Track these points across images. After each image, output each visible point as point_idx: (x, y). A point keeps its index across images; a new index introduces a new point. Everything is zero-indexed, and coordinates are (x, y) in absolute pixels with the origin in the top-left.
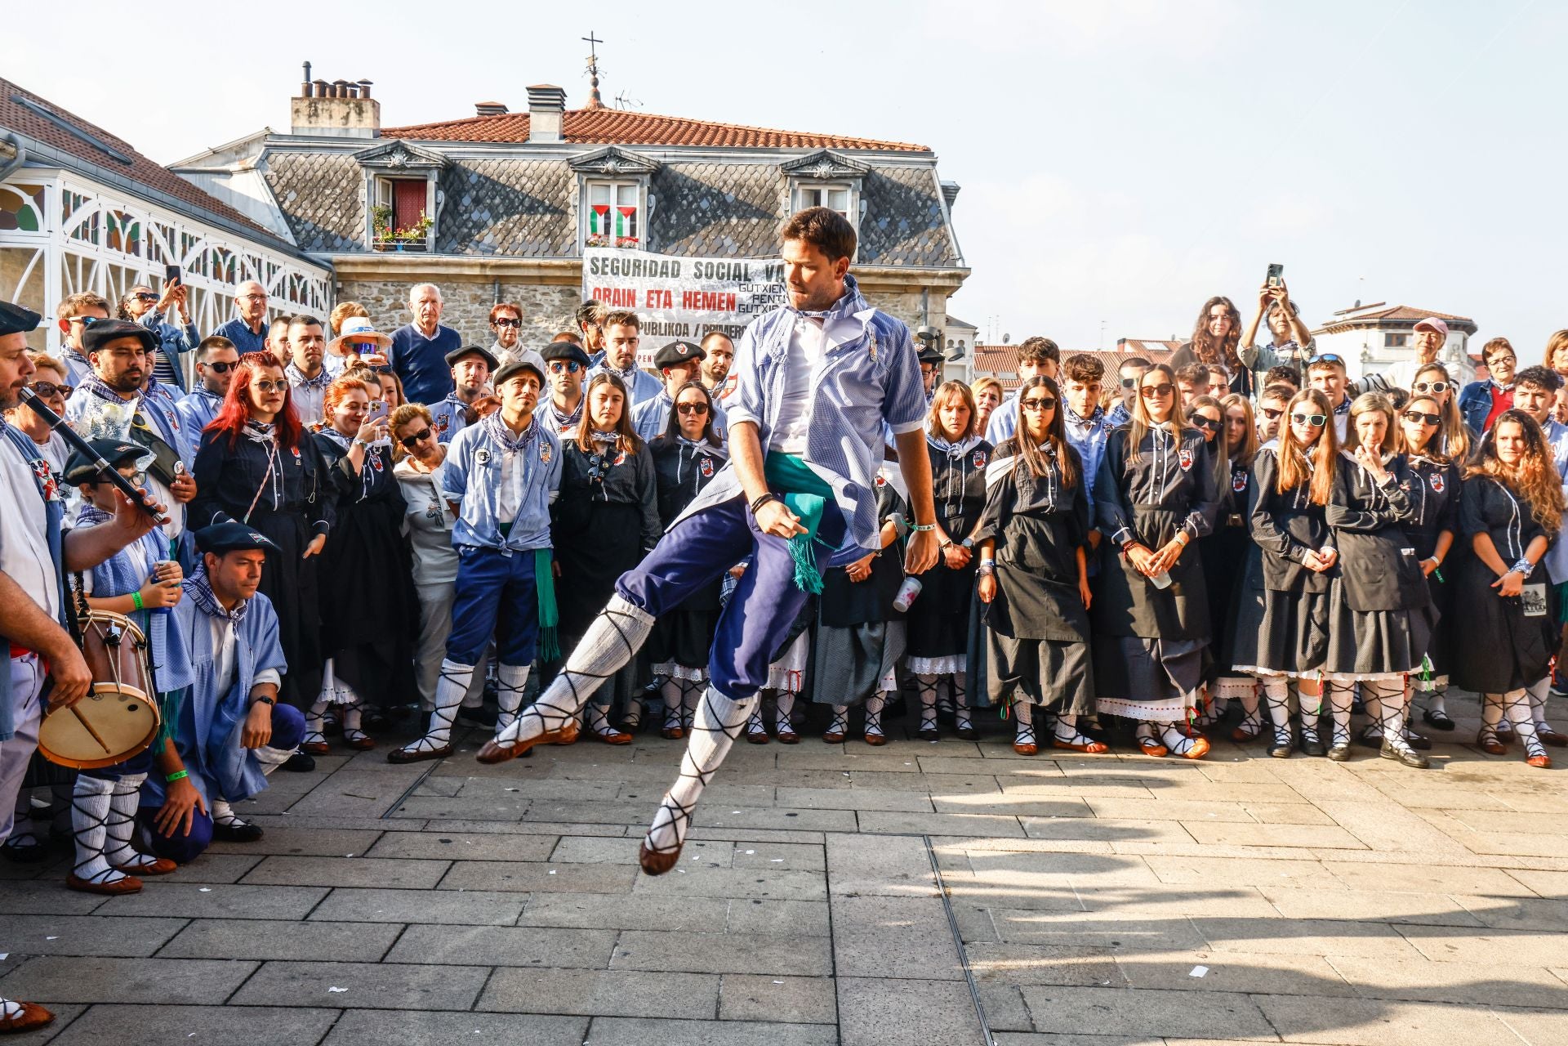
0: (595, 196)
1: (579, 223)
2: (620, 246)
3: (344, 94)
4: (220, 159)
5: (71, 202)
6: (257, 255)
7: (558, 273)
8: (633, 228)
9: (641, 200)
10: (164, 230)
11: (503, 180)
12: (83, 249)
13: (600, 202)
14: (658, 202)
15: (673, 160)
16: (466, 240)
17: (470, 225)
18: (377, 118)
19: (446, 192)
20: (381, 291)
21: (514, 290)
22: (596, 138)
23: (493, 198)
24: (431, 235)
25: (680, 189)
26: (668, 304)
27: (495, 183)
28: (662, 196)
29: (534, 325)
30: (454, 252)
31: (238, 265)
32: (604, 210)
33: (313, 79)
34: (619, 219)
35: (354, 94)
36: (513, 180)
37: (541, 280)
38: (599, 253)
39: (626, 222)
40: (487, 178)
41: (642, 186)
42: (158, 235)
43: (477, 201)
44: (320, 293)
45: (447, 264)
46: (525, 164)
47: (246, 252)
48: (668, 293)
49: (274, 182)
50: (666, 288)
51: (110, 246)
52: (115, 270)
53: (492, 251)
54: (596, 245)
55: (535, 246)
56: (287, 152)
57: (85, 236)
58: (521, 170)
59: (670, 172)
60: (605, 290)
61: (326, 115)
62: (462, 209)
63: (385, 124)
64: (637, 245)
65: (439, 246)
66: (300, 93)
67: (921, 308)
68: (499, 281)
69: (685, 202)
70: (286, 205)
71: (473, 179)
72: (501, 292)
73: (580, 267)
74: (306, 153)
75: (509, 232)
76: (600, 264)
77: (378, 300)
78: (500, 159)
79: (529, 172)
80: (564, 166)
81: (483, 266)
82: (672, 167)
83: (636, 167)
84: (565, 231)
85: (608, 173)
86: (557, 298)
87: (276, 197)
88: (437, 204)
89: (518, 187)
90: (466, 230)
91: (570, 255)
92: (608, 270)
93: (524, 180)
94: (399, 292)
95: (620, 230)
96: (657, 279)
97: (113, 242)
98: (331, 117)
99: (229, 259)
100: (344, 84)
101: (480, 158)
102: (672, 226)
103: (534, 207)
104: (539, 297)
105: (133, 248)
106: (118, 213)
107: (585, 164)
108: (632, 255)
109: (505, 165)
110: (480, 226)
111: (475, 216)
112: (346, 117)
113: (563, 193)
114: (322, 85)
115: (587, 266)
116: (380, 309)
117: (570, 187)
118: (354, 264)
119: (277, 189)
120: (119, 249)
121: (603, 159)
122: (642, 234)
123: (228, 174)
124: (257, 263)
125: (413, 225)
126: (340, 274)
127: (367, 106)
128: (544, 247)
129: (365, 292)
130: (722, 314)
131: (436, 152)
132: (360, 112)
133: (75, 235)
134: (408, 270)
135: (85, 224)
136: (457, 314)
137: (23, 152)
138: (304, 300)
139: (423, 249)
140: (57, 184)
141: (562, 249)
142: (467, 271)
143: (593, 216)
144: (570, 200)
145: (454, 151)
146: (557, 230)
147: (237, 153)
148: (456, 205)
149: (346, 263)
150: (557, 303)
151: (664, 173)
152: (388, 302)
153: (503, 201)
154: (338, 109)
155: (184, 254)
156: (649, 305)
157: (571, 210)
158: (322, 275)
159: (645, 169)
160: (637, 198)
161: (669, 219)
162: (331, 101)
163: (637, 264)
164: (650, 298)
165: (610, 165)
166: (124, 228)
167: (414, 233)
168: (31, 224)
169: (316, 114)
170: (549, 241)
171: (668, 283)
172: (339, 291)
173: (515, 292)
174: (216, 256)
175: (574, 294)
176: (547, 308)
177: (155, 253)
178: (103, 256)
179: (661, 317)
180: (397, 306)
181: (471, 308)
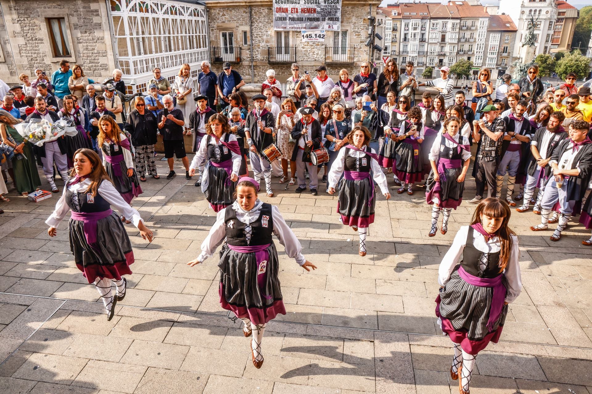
5: (128, 2)
6: (183, 6)
7: (266, 3)
10: (155, 4)
12: (133, 14)
26: (297, 12)
29: (261, 19)
31: (178, 10)
37: (262, 6)
42: (153, 6)
44: (203, 13)
45: (236, 2)
47: (179, 5)
48: (297, 9)
51: (140, 12)
52: (143, 19)
57: (133, 11)
60: (279, 8)
67: (369, 10)
68: (250, 6)
72: (251, 9)
73: (272, 1)
76: (277, 0)
77: (219, 13)
81: (245, 2)
86: (266, 11)
92: (280, 2)
94: (224, 11)
96: (294, 5)
97: (141, 10)
99: (175, 8)
104: (261, 11)
105: (147, 11)
106: (141, 2)
115: (274, 1)
116: (219, 16)
118: (211, 3)
120: (143, 12)
124: (183, 8)
126: (208, 7)
129: (215, 11)
130: (312, 14)
133: (130, 11)
134: (226, 5)
135: (133, 7)
136: (240, 16)
138: (198, 16)
142: (241, 4)
149: (209, 3)
152: (221, 14)
155: (161, 9)
156: (292, 12)
158: (203, 7)
163: (288, 0)
164: (292, 10)
166: (144, 6)
168: (119, 10)
171: (297, 6)
172: (208, 11)
173: (255, 9)
174: (170, 8)
175: (271, 9)
176: (264, 14)
177: (153, 11)
178: (139, 15)
179: (295, 16)
180: (224, 15)
181: (243, 15)
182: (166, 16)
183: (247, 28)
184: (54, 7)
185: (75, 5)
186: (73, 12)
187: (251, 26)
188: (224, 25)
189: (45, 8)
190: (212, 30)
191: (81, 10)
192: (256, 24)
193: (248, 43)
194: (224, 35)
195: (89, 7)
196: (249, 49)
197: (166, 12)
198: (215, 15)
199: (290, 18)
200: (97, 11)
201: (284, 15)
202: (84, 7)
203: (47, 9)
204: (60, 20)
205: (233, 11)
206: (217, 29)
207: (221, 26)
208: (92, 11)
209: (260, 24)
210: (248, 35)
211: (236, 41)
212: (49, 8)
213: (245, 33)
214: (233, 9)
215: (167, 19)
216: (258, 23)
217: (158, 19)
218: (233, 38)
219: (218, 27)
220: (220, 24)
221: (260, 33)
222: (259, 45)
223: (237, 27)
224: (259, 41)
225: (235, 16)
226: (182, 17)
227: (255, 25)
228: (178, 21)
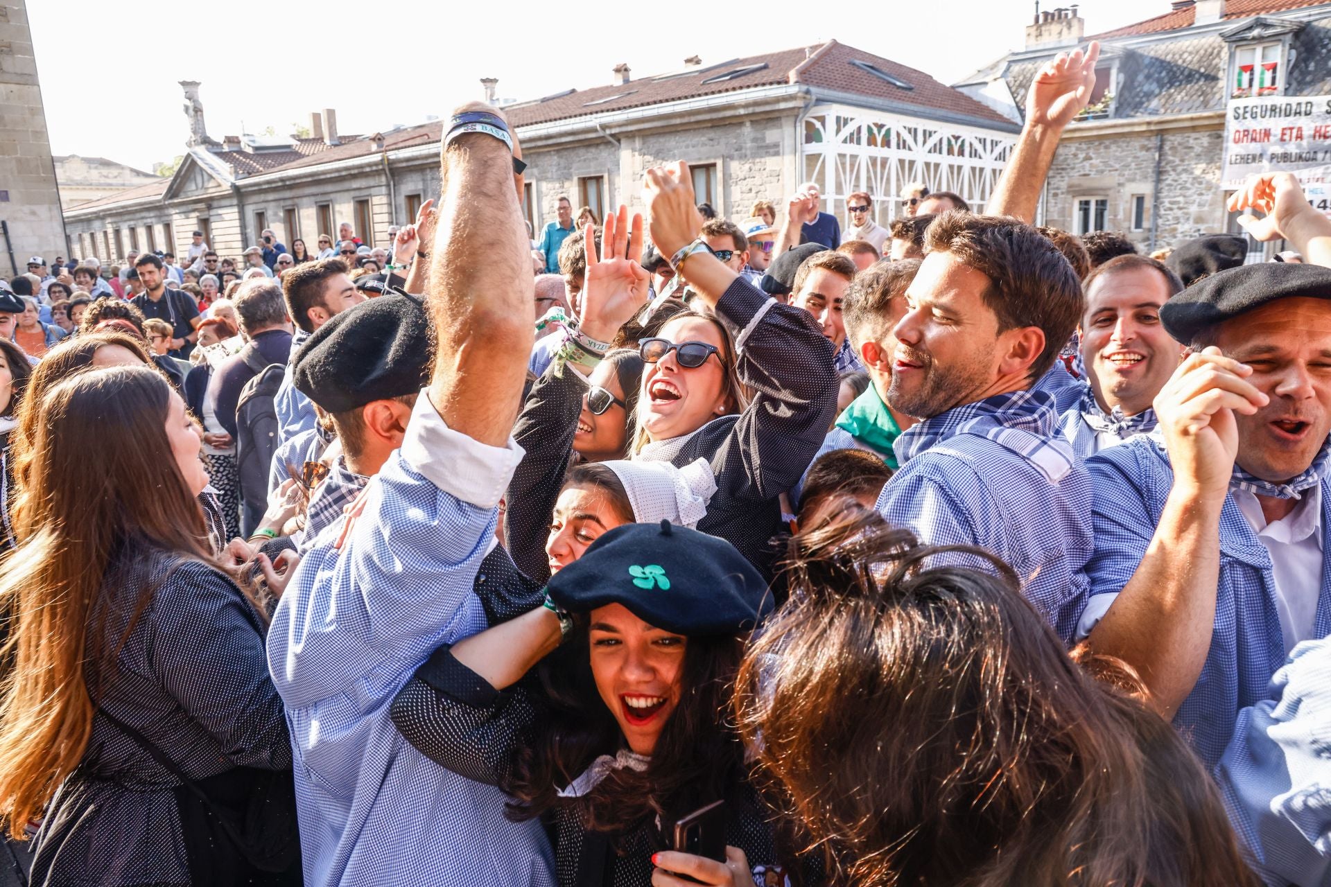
0: (1243, 58)
1: (1226, 83)
2: (1260, 95)
3: (1060, 17)
4: (981, 75)
5: (841, 122)
7: (1207, 122)
8: (1274, 79)
9: (1283, 56)
10: (909, 130)
11: (1169, 58)
12: (850, 149)
13: (1247, 63)
14: (1299, 54)
15: (1318, 17)
16: (1137, 106)
17: (1141, 95)
18: (1082, 28)
19: (1125, 73)
20: (1077, 149)
21: (1172, 138)
22: (1248, 13)
23: (1161, 73)
24: (1112, 107)
25: (1321, 40)
26: (1300, 137)
27: (1162, 62)
28: (1302, 49)
29: (1186, 163)
30: (1128, 116)
31: (967, 145)
32: (1249, 69)
33: (1040, 11)
34: (1262, 73)
35: (1066, 15)
36: (1177, 57)
37: (1194, 129)
38: (1241, 103)
39: (1269, 75)
40: (1157, 59)
41: (1284, 46)
42: (905, 134)
43: (1148, 77)
45: (1122, 126)
46: (1187, 43)
47: (974, 135)
48: (1300, 129)
49: (1011, 85)
50: (1298, 125)
51: (869, 144)
52: (874, 160)
53: (1155, 112)
54: (1239, 97)
55: (1189, 105)
56: (1020, 64)
57: (851, 141)
58: (1184, 48)
59: (1313, 28)
60: (1245, 131)
61: (1047, 33)
62: (1136, 84)
63: (1086, 34)
64: (1276, 92)
65: (1118, 112)
66: (1032, 22)
68: (1161, 133)
69: (1324, 51)
70: (1018, 99)
71: (1147, 61)
72: (1162, 141)
73: (1223, 116)
74: (1033, 62)
75: (1171, 96)
76: (1241, 112)
77: (1075, 155)
78: (1168, 43)
79: (1190, 49)
80: (1220, 39)
81: (1149, 123)
82: (1315, 24)
83: (1279, 30)
84: (1215, 90)
85: (1254, 39)
86: (1205, 141)
87: (1012, 93)
88: (1118, 83)
89: (1180, 62)
90: (1138, 99)
91: (1217, 107)
92: (1248, 115)
93: (1185, 55)
94: (1089, 148)
95: (1262, 82)
96: (1291, 118)
97: (872, 141)
98: (1050, 34)
99: (959, 142)
100: (1060, 10)
101: (1153, 45)
102: (1309, 73)
103: (1190, 76)
104: (1191, 141)
105: (886, 143)
106: (875, 124)
107: (1234, 35)
108: (1269, 101)
109: (1171, 46)
110: (1149, 95)
111: (1146, 88)
112: (1060, 33)
113: (1217, 60)
114: (1046, 14)
115: (1230, 115)
116: (1077, 161)
117: (1223, 54)
119: (1013, 89)
120: (876, 145)
121: (1250, 28)
122: (1281, 83)
123: (985, 83)
124: (983, 141)
125: (1099, 100)
127: (1075, 23)
128: (1197, 103)
131: (1119, 46)
132: (1069, 26)
133: (845, 141)
134: (1095, 133)
135: (852, 134)
136: (1130, 159)
137: (814, 98)
139: (1106, 117)
140: (832, 112)
141: (1212, 103)
142: (1137, 129)
143: (1240, 74)
144: (1221, 65)
145: (1132, 43)
146: (1209, 90)
147: (992, 69)
148: (1133, 82)
150: (1206, 144)
151: (1308, 29)
152: (1082, 156)
153: (1168, 73)
154: (1055, 28)
155: (925, 142)
156: (1282, 140)
157: (1221, 74)
159: (1287, 30)
160: (1279, 55)
161: (1307, 67)
162: (1051, 23)
163: (1273, 109)
164: (1283, 134)
165: (1256, 32)
166: (879, 132)
167: (1100, 106)
168: (819, 139)
169: (1040, 35)
170: (1202, 98)
171: (1301, 121)
173: (1173, 140)
174: (949, 141)
175: (1220, 137)
176: (1198, 149)
177: (902, 144)
178: (864, 152)
179: (1292, 148)
180: (1088, 158)
181: (1141, 155)
182: (934, 158)
183: (1146, 188)
184: (704, 144)
185: (737, 137)
186: (733, 152)
187: (1158, 181)
188: (1087, 183)
189: (687, 147)
190: (1055, 195)
191: (749, 145)
192: (1173, 175)
193: (1146, 224)
194: (1085, 206)
195: (763, 139)
196: (1147, 239)
197: (937, 149)
198: (1066, 160)
199: (1273, 157)
200: (776, 145)
201: (1254, 148)
202: (755, 140)
203: (691, 149)
204: (709, 168)
205: (1113, 148)
206: (1068, 192)
207: (1079, 185)
208: (768, 147)
209: (1184, 177)
210: (1148, 204)
211: (1114, 221)
212: (693, 147)
213: (1140, 200)
214: (1115, 142)
215: (937, 166)
216: (1178, 174)
217: (912, 163)
218: (1106, 213)
219: (1070, 186)
220: (1076, 181)
221: (1181, 199)
222: (1175, 230)
223: (1120, 185)
224: (1177, 219)
225: (1117, 159)
226: (976, 163)
227: (1169, 178)
228: (966, 172)
